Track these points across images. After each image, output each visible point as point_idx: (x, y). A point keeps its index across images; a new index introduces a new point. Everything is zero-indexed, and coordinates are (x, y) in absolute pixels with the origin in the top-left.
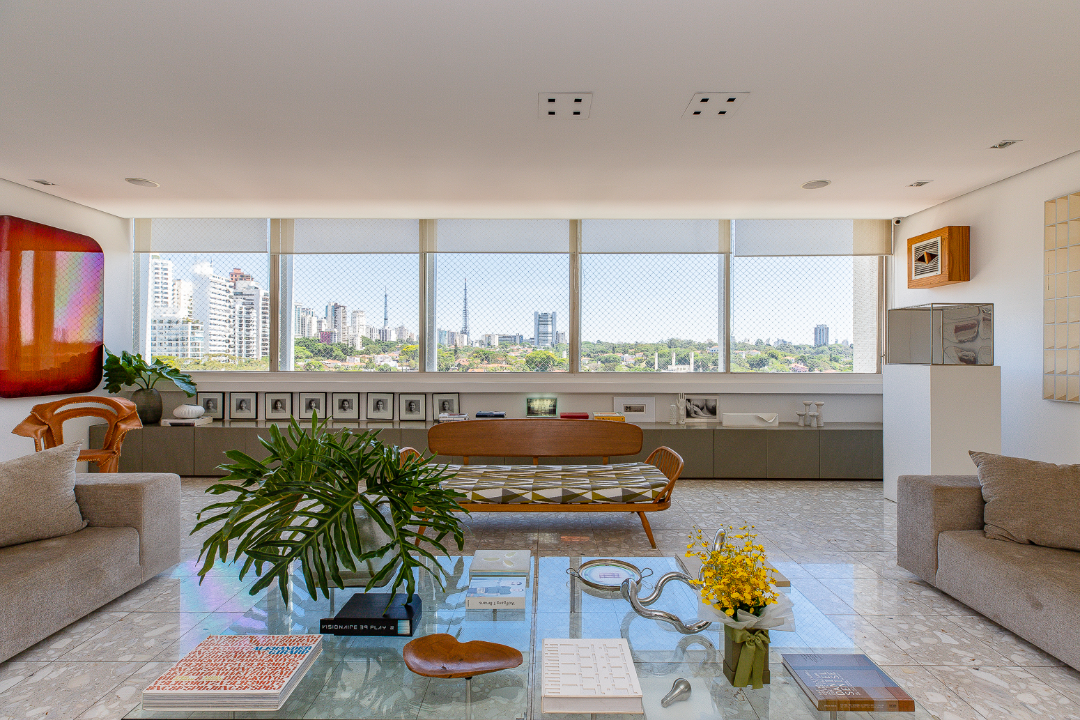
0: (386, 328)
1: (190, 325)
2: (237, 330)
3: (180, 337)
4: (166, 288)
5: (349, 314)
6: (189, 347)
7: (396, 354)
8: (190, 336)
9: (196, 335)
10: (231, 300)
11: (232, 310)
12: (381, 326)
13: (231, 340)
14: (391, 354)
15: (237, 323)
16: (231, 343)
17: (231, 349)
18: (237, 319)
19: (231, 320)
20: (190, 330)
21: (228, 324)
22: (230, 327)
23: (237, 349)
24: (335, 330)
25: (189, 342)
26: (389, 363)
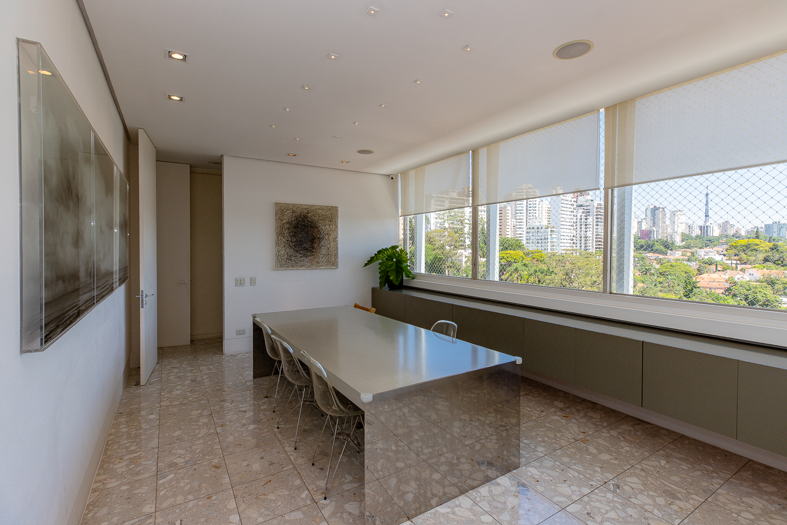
0: (708, 224)
1: (549, 229)
2: (578, 232)
3: (543, 238)
4: (536, 207)
5: (668, 215)
6: (549, 244)
7: (720, 249)
8: (549, 237)
9: (553, 236)
10: (575, 211)
11: (575, 218)
12: (701, 223)
13: (574, 238)
14: (716, 248)
15: (578, 226)
16: (575, 241)
17: (574, 245)
18: (579, 224)
19: (574, 225)
20: (549, 233)
21: (572, 228)
22: (574, 229)
23: (578, 245)
24: (654, 228)
25: (549, 240)
26: (713, 257)
